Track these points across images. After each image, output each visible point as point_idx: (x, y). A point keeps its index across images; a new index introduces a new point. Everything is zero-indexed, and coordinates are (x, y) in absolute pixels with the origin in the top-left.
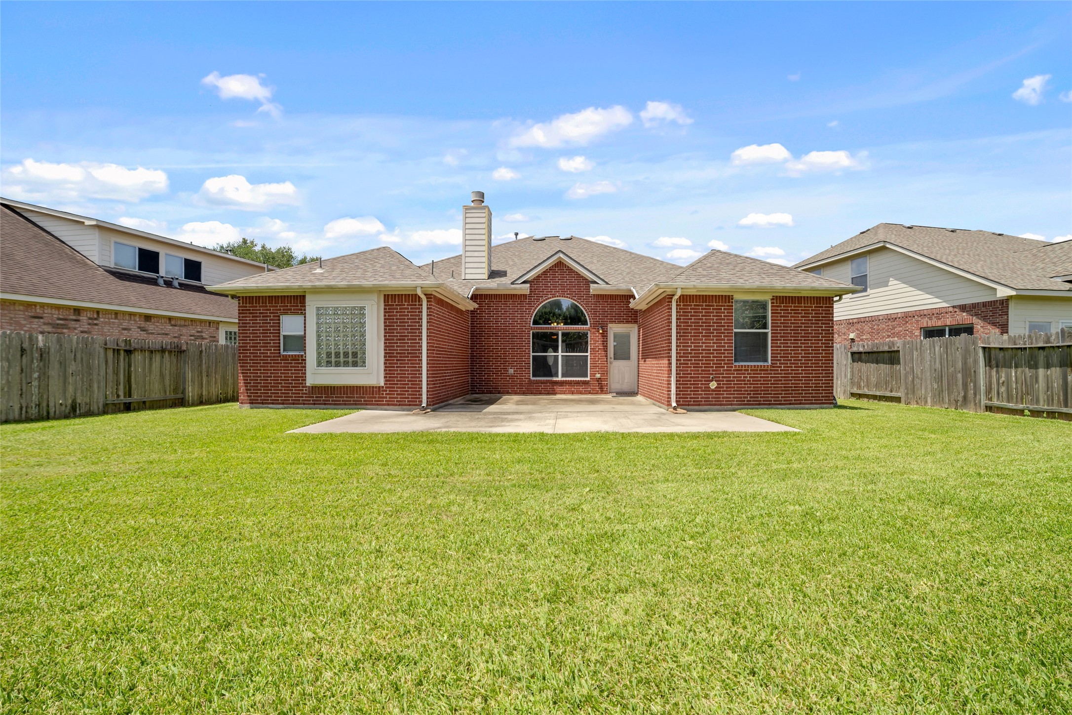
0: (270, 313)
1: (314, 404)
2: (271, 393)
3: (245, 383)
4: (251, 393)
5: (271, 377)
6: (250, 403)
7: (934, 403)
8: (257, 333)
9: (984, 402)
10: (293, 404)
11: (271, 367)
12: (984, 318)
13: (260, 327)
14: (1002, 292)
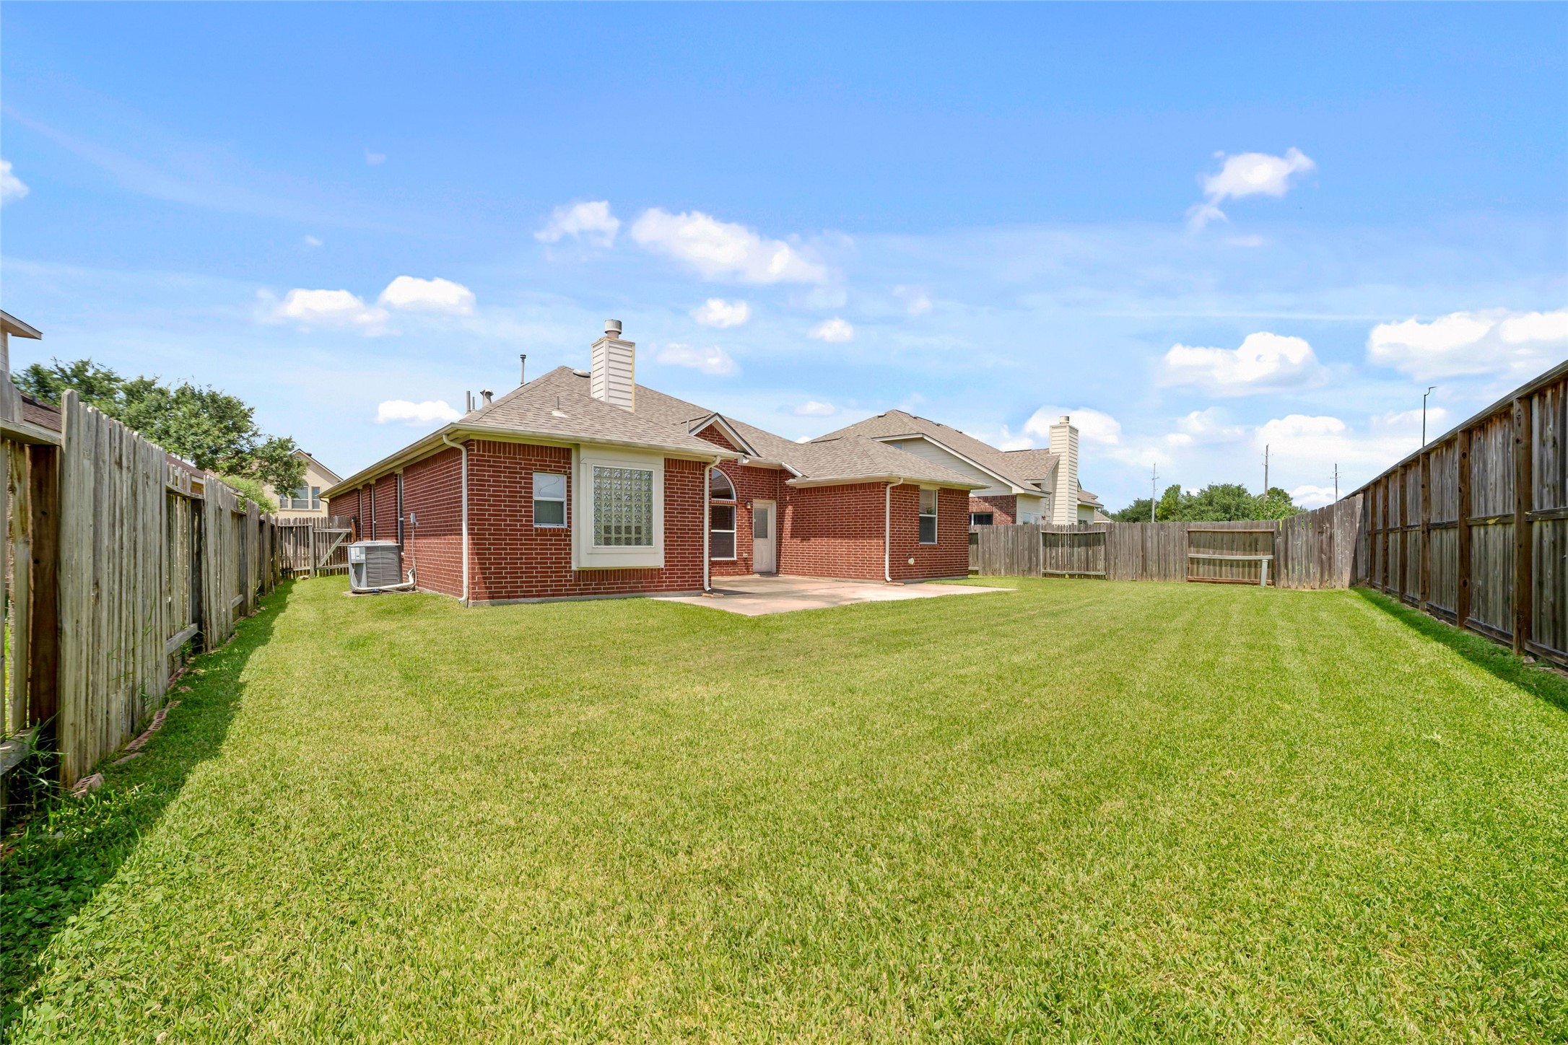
0: (521, 468)
1: (582, 594)
2: (522, 582)
3: (481, 569)
4: (490, 583)
5: (521, 559)
6: (489, 598)
7: (1006, 573)
8: (500, 496)
9: (1042, 570)
10: (553, 595)
11: (521, 544)
12: (1001, 509)
13: (505, 487)
14: (1016, 490)
